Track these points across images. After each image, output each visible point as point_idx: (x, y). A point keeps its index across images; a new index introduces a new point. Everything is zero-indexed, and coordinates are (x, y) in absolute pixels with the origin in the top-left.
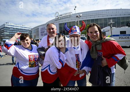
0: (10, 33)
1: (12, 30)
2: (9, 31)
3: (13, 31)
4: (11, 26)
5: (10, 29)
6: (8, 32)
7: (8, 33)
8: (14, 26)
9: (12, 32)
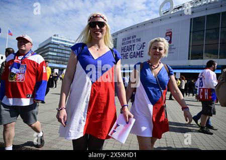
0: (59, 55)
1: (62, 50)
2: (56, 50)
3: (64, 50)
4: (62, 41)
5: (59, 47)
6: (55, 52)
7: (55, 54)
8: (66, 42)
9: (62, 53)
